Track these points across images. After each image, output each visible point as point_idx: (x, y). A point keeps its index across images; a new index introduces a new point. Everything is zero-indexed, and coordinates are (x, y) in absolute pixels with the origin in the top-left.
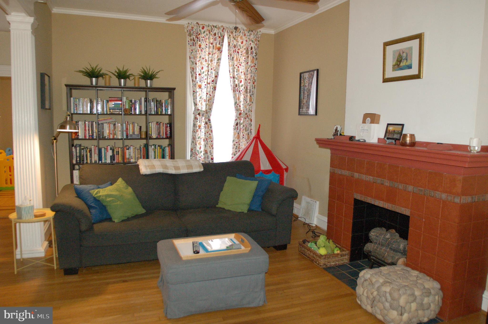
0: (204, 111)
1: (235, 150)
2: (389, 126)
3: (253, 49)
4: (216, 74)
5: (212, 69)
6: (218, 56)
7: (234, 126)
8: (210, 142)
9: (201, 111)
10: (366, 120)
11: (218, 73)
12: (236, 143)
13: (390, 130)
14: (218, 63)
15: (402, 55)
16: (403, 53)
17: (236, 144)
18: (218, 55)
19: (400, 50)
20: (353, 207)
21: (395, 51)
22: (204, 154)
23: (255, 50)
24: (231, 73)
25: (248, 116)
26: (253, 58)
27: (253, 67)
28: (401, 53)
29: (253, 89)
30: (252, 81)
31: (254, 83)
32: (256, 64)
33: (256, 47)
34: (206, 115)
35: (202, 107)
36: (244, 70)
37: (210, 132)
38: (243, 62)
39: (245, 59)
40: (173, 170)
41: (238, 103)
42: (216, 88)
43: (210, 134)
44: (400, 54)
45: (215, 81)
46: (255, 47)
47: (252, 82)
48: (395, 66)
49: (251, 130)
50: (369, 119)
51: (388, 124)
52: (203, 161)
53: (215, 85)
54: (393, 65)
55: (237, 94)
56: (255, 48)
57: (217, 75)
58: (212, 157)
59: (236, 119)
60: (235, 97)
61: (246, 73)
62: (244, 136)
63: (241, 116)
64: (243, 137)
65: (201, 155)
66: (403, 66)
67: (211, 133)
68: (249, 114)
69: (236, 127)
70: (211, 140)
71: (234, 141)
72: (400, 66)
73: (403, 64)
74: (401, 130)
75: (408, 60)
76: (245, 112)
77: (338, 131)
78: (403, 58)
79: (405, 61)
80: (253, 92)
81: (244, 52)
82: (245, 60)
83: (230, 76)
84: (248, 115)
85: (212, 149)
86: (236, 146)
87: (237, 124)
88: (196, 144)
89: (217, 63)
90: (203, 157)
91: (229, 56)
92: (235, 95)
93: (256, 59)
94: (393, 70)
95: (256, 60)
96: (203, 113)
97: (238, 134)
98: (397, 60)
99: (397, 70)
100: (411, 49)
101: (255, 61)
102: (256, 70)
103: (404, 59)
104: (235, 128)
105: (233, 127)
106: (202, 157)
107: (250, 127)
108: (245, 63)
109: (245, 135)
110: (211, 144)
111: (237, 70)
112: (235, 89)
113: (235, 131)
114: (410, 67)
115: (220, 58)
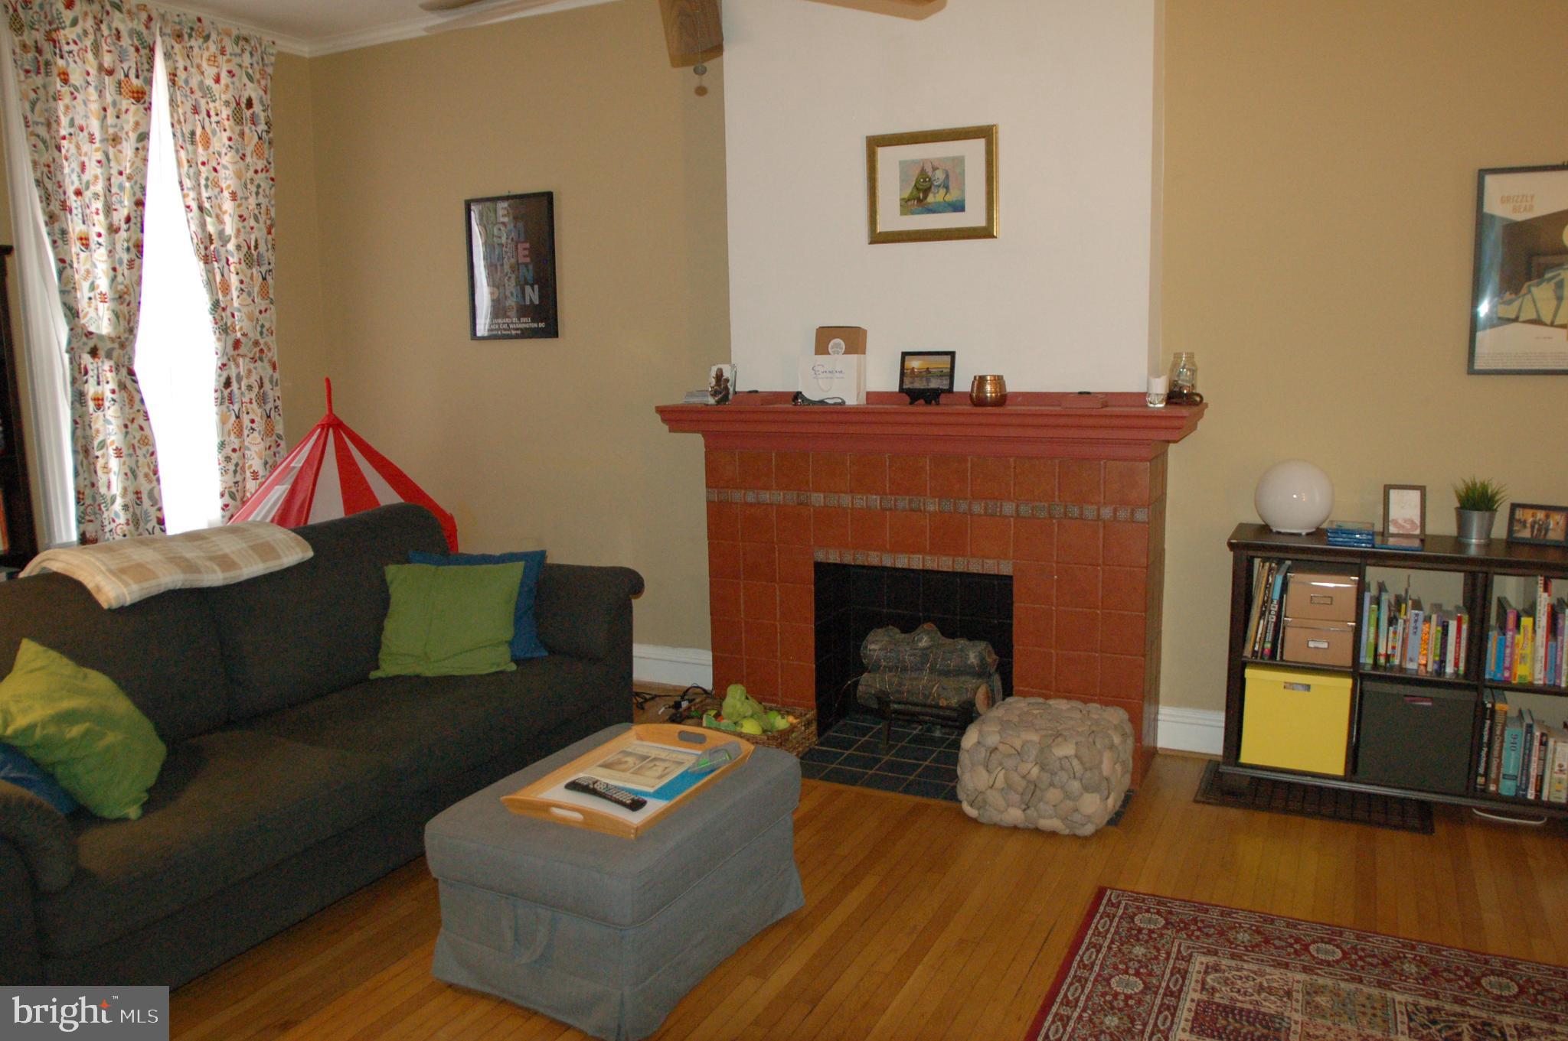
0: (112, 340)
1: (230, 477)
2: (907, 358)
3: (254, 106)
4: (139, 195)
5: (121, 173)
6: (137, 124)
7: (219, 392)
8: (144, 456)
9: (101, 337)
10: (830, 346)
11: (143, 188)
12: (234, 450)
13: (913, 368)
14: (140, 151)
15: (930, 174)
16: (934, 169)
17: (234, 456)
18: (137, 118)
19: (924, 161)
20: (813, 587)
21: (906, 162)
22: (126, 507)
23: (264, 111)
24: (185, 191)
25: (262, 351)
26: (260, 138)
27: (262, 170)
28: (929, 170)
29: (270, 251)
30: (265, 223)
31: (269, 233)
32: (270, 163)
33: (267, 99)
34: (121, 352)
35: (101, 320)
36: (228, 182)
37: (141, 421)
38: (224, 151)
39: (230, 139)
40: (214, 572)
41: (222, 305)
42: (142, 246)
43: (142, 428)
44: (923, 170)
45: (136, 220)
46: (261, 98)
47: (262, 225)
48: (910, 203)
49: (275, 401)
50: (837, 344)
51: (905, 355)
52: (125, 536)
53: (140, 234)
54: (902, 200)
55: (217, 271)
56: (261, 102)
57: (142, 197)
58: (160, 515)
59: (224, 365)
60: (210, 283)
61: (240, 194)
62: (254, 426)
63: (242, 350)
64: (253, 429)
65: (116, 514)
66: (935, 203)
67: (144, 424)
68: (266, 344)
69: (226, 392)
70: (151, 451)
71: (222, 445)
72: (925, 202)
73: (935, 197)
74: (949, 366)
75: (951, 187)
76: (251, 335)
77: (727, 380)
78: (935, 183)
79: (942, 191)
80: (269, 264)
81: (224, 115)
82: (231, 143)
83: (184, 202)
84: (262, 346)
85: (155, 483)
86: (234, 462)
87: (228, 384)
88: (96, 472)
89: (137, 149)
90: (122, 520)
91: (173, 125)
92: (211, 275)
93: (270, 143)
94: (903, 213)
95: (270, 148)
96: (109, 345)
97: (238, 417)
98: (915, 185)
99: (918, 214)
100: (959, 161)
101: (267, 152)
102: (271, 182)
103: (939, 186)
104: (223, 398)
105: (213, 395)
106: (118, 521)
107: (272, 389)
108: (233, 157)
109: (257, 419)
110: (152, 467)
111: (207, 179)
112: (208, 251)
113: (224, 407)
114: (959, 207)
115: (147, 131)
